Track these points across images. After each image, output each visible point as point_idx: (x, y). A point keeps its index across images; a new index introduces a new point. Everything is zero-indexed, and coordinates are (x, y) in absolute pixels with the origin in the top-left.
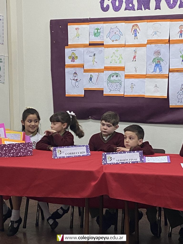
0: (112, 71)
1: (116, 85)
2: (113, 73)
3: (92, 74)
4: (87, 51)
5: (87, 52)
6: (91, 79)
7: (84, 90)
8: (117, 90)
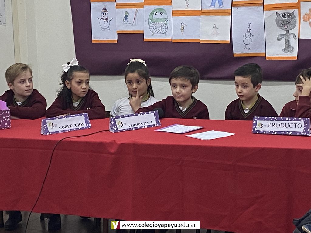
0: (155, 6)
1: (161, 25)
2: (156, 8)
3: (127, 10)
6: (126, 17)
7: (118, 34)
8: (163, 33)
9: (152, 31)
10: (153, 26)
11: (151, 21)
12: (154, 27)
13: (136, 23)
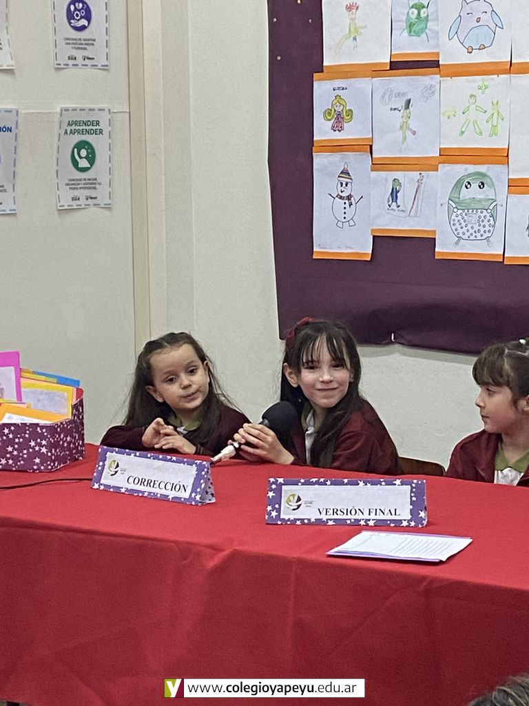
0: (467, 166)
1: (480, 217)
2: (469, 172)
3: (398, 175)
4: (382, 91)
5: (385, 94)
6: (394, 194)
7: (374, 237)
8: (482, 238)
9: (456, 233)
10: (460, 217)
11: (454, 206)
12: (462, 221)
13: (419, 211)
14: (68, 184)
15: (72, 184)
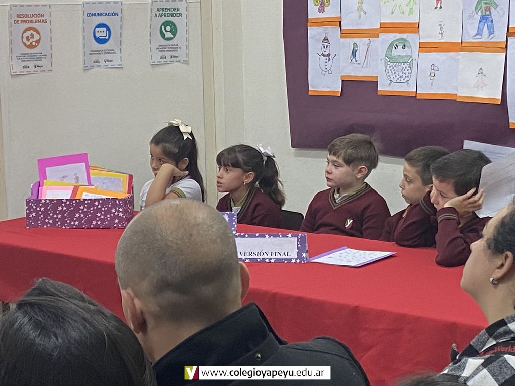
0: (395, 34)
1: (403, 68)
2: (397, 38)
7: (342, 81)
8: (404, 81)
9: (389, 78)
10: (391, 68)
11: (388, 60)
13: (368, 64)
14: (158, 49)
15: (161, 48)
